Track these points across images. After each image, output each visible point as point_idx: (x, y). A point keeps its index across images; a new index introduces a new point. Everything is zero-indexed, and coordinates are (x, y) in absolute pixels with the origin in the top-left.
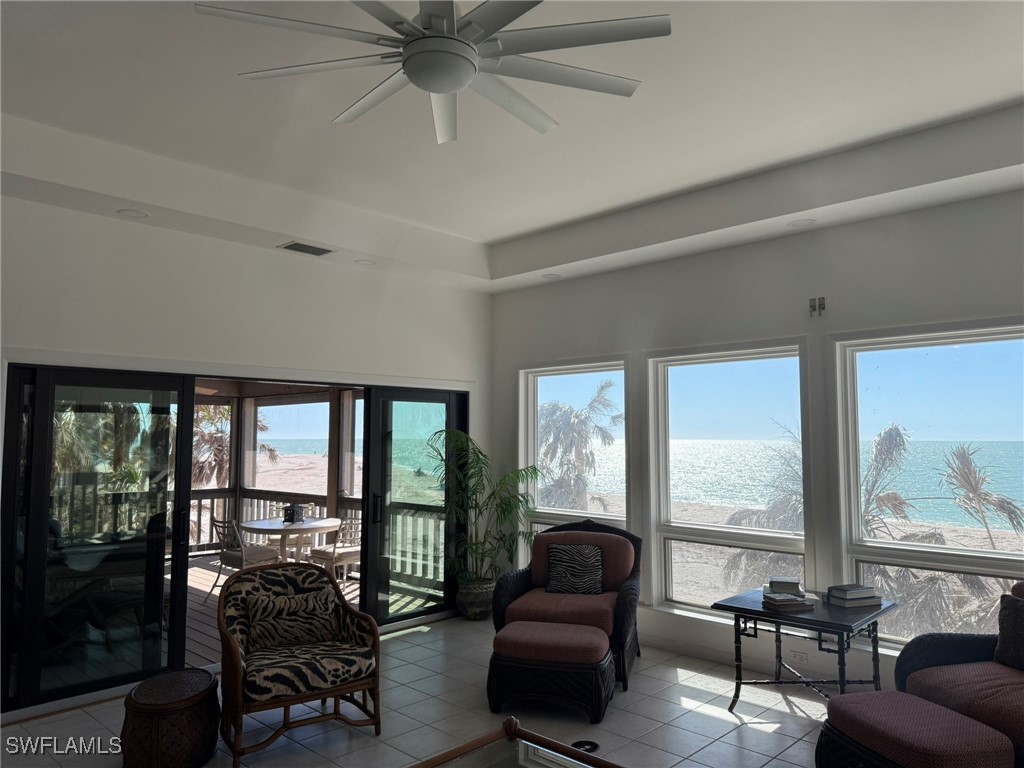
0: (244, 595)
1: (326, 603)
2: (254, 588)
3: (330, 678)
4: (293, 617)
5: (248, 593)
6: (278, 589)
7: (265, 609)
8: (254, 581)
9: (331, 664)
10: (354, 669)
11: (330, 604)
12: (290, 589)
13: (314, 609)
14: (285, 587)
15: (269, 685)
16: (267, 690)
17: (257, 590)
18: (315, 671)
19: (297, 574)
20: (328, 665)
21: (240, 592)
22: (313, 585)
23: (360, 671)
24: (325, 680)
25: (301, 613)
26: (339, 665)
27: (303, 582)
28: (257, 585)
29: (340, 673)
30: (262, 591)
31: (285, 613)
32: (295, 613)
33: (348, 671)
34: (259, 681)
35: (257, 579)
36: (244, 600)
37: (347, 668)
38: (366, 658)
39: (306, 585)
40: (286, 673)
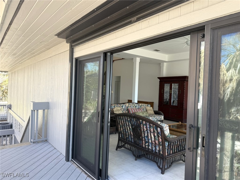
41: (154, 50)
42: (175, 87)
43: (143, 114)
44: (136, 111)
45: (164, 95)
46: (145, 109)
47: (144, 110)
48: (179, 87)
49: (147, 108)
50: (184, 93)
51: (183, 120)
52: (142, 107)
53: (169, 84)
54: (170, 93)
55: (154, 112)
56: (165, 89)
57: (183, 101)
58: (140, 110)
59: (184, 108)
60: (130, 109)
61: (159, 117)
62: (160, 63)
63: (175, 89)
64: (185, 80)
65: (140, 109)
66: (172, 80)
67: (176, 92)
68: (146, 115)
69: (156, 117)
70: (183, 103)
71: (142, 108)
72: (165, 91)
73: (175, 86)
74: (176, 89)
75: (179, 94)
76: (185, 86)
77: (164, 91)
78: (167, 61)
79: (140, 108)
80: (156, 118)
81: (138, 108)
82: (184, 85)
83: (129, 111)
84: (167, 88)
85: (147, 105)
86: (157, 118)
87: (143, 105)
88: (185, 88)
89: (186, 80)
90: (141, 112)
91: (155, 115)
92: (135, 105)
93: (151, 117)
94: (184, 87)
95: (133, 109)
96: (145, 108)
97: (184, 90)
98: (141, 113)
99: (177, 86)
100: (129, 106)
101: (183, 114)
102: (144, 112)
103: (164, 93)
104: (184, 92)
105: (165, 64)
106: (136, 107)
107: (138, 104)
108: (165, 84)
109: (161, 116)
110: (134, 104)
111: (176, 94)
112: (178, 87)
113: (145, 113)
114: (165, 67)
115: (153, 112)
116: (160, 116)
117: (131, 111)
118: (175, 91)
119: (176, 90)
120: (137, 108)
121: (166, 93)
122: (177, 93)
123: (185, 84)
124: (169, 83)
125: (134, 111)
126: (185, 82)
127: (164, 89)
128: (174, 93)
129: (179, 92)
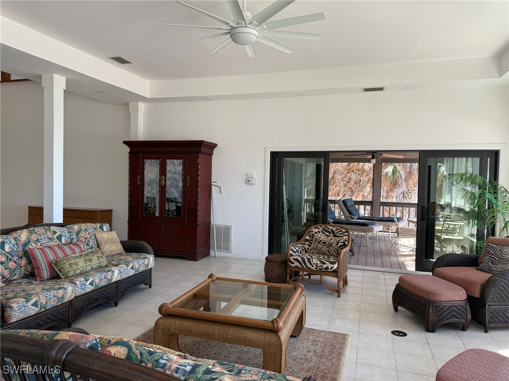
0: (314, 233)
1: (338, 242)
2: (318, 232)
3: (315, 266)
4: (324, 244)
5: (315, 233)
6: (327, 234)
7: (316, 239)
8: (319, 229)
9: (316, 261)
10: (325, 266)
11: (339, 243)
12: (332, 234)
13: (332, 243)
14: (330, 234)
15: (294, 261)
16: (293, 263)
17: (320, 232)
18: (309, 261)
19: (336, 230)
20: (315, 261)
21: (313, 232)
22: (340, 235)
23: (327, 268)
24: (313, 267)
25: (327, 244)
26: (319, 262)
27: (337, 233)
28: (320, 230)
29: (318, 265)
30: (321, 233)
31: (322, 242)
32: (325, 243)
33: (322, 266)
34: (291, 258)
35: (321, 229)
36: (313, 235)
37: (321, 264)
38: (331, 264)
39: (338, 235)
40: (300, 259)
41: (111, 58)
42: (173, 170)
43: (89, 263)
44: (61, 255)
45: (144, 191)
46: (92, 243)
47: (91, 245)
48: (184, 169)
49: (99, 236)
50: (199, 185)
51: (196, 252)
52: (82, 234)
53: (158, 161)
54: (160, 186)
55: (122, 247)
56: (145, 173)
57: (197, 204)
58: (77, 250)
59: (198, 223)
60: (37, 251)
61: (141, 261)
62: (128, 104)
63: (175, 173)
64: (200, 152)
65: (74, 244)
66: (165, 150)
67: (176, 181)
68: (98, 262)
69: (131, 265)
70: (197, 210)
71: (84, 240)
72: (146, 180)
73: (175, 167)
74: (178, 172)
75: (184, 186)
76: (199, 166)
77: (144, 180)
78: (148, 97)
79: (75, 240)
80: (132, 268)
81: (69, 241)
82: (198, 164)
83: (35, 259)
84: (151, 170)
85: (99, 225)
86: (137, 266)
87: (86, 229)
88: (199, 172)
89: (201, 150)
90: (81, 256)
91: (129, 257)
92: (55, 233)
93: (116, 265)
94: (198, 170)
95: (49, 247)
96: (93, 237)
97: (198, 176)
98: (82, 259)
99: (179, 166)
100: (34, 237)
101: (196, 237)
102: (91, 252)
103: (143, 185)
104: (198, 181)
105: (142, 106)
106: (59, 238)
107: (68, 226)
108: (145, 160)
109: (148, 256)
110: (53, 228)
111: (177, 187)
112: (181, 168)
113: (95, 258)
114: (142, 114)
115: (120, 247)
116: (144, 258)
117: (40, 258)
118: (175, 178)
119: (177, 176)
120: (63, 241)
121: (149, 185)
122: (181, 185)
123: (200, 162)
124: (159, 159)
125: (52, 257)
126: (200, 155)
127: (143, 175)
128: (172, 183)
129: (184, 181)
